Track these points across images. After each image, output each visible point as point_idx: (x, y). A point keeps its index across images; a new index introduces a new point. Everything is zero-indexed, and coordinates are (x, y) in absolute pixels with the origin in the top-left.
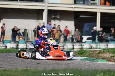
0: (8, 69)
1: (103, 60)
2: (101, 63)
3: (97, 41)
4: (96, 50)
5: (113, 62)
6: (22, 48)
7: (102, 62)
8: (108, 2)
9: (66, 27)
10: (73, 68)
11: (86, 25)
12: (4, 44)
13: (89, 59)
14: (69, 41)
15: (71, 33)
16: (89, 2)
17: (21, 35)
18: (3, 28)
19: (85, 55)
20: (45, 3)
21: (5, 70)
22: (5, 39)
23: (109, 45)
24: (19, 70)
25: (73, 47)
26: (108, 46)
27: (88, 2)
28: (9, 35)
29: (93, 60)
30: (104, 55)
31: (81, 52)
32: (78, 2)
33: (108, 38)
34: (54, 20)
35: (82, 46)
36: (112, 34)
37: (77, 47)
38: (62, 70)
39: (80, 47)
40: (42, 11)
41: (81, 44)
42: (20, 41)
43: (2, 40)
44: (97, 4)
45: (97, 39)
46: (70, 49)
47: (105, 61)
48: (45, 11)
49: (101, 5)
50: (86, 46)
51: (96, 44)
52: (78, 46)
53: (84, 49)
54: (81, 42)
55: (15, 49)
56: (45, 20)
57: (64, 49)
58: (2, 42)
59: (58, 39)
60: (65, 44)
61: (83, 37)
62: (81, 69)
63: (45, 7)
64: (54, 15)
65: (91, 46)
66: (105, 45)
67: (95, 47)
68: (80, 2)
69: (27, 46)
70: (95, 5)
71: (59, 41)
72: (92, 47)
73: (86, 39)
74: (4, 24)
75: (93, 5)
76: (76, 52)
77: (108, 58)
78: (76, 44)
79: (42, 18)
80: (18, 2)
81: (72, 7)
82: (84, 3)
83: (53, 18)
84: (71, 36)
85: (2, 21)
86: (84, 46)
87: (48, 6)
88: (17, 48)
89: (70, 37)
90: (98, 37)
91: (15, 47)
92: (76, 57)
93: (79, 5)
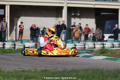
0: (27, 70)
3: (119, 39)
4: (118, 48)
9: (87, 25)
10: (94, 69)
12: (22, 43)
13: (111, 58)
14: (90, 39)
15: (92, 31)
17: (40, 34)
18: (21, 27)
19: (107, 54)
21: (23, 71)
22: (23, 38)
24: (38, 70)
25: (94, 46)
28: (27, 34)
29: (115, 60)
31: (103, 51)
34: (74, 18)
37: (98, 46)
38: (83, 70)
39: (102, 46)
40: (62, 8)
41: (102, 43)
43: (20, 40)
44: (119, 1)
45: (119, 37)
46: (91, 48)
48: (64, 8)
50: (108, 45)
51: (118, 43)
52: (100, 45)
53: (106, 48)
54: (102, 41)
56: (65, 17)
57: (85, 48)
58: (20, 42)
59: (79, 38)
60: (86, 43)
61: (105, 35)
62: (103, 69)
63: (64, 4)
64: (74, 13)
65: (113, 45)
67: (117, 46)
70: (116, 1)
71: (79, 40)
73: (108, 37)
74: (22, 23)
76: (97, 51)
78: (97, 42)
79: (61, 16)
81: (93, 4)
83: (73, 15)
85: (20, 19)
86: (105, 45)
87: (68, 3)
89: (91, 36)
92: (98, 57)
93: (101, 2)
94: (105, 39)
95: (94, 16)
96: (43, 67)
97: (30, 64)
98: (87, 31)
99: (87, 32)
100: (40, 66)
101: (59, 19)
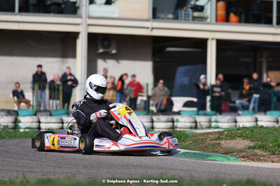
1: (228, 156)
2: (224, 164)
3: (208, 109)
5: (253, 160)
6: (26, 128)
7: (226, 162)
8: (236, 14)
9: (134, 76)
11: (181, 70)
13: (194, 154)
15: (145, 91)
16: (189, 14)
19: (184, 144)
20: (80, 17)
23: (239, 119)
25: (151, 124)
26: (236, 122)
27: (187, 15)
29: (204, 157)
30: (231, 144)
32: (162, 16)
33: (234, 102)
34: (104, 60)
35: (173, 122)
36: (244, 92)
37: (161, 124)
39: (170, 124)
40: (75, 36)
41: (170, 117)
42: (21, 110)
44: (208, 20)
45: (208, 104)
47: (234, 158)
48: (80, 36)
49: (217, 20)
50: (183, 122)
51: (208, 117)
52: (165, 122)
53: (178, 130)
54: (169, 113)
55: (11, 130)
56: (82, 58)
61: (174, 99)
63: (80, 27)
64: (104, 47)
65: (196, 122)
66: (230, 119)
67: (206, 124)
68: (166, 15)
69: (39, 122)
70: (202, 21)
72: (198, 124)
73: (182, 104)
75: (198, 21)
77: (240, 151)
78: (158, 117)
79: (73, 54)
80: (16, 15)
81: (148, 28)
82: (176, 18)
83: (102, 53)
84: (145, 98)
86: (177, 122)
87: (89, 25)
88: (16, 127)
90: (210, 101)
91: (11, 125)
93: (165, 22)
94: (175, 109)
95: (150, 54)
96: (37, 172)
97: (6, 165)
99: (134, 94)
100: (29, 170)
101: (67, 62)
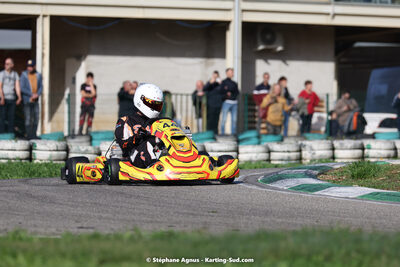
0: (107, 232)
9: (308, 83)
10: (332, 228)
11: (376, 74)
12: (91, 145)
13: (388, 194)
14: (318, 131)
15: (325, 104)
18: (88, 88)
19: (373, 180)
21: (96, 236)
22: (94, 128)
24: (143, 233)
25: (331, 152)
31: (361, 172)
34: (266, 60)
35: (363, 149)
37: (346, 152)
39: (358, 152)
40: (222, 27)
41: (359, 142)
46: (320, 161)
48: (232, 26)
50: (377, 150)
52: (351, 149)
53: (372, 160)
54: (359, 135)
56: (234, 57)
57: (300, 159)
58: (83, 139)
59: (280, 127)
60: (304, 142)
63: (232, 12)
64: (266, 42)
65: (395, 149)
72: (399, 151)
73: (377, 124)
74: (90, 76)
76: (342, 171)
78: (341, 141)
79: (221, 53)
81: (328, 14)
83: (262, 51)
84: (324, 116)
85: (84, 64)
86: (369, 148)
87: (243, 11)
89: (320, 118)
92: (343, 189)
93: (352, 5)
94: (368, 130)
95: (332, 52)
96: (161, 222)
97: (118, 213)
98: (309, 104)
100: (149, 219)
101: (213, 64)
